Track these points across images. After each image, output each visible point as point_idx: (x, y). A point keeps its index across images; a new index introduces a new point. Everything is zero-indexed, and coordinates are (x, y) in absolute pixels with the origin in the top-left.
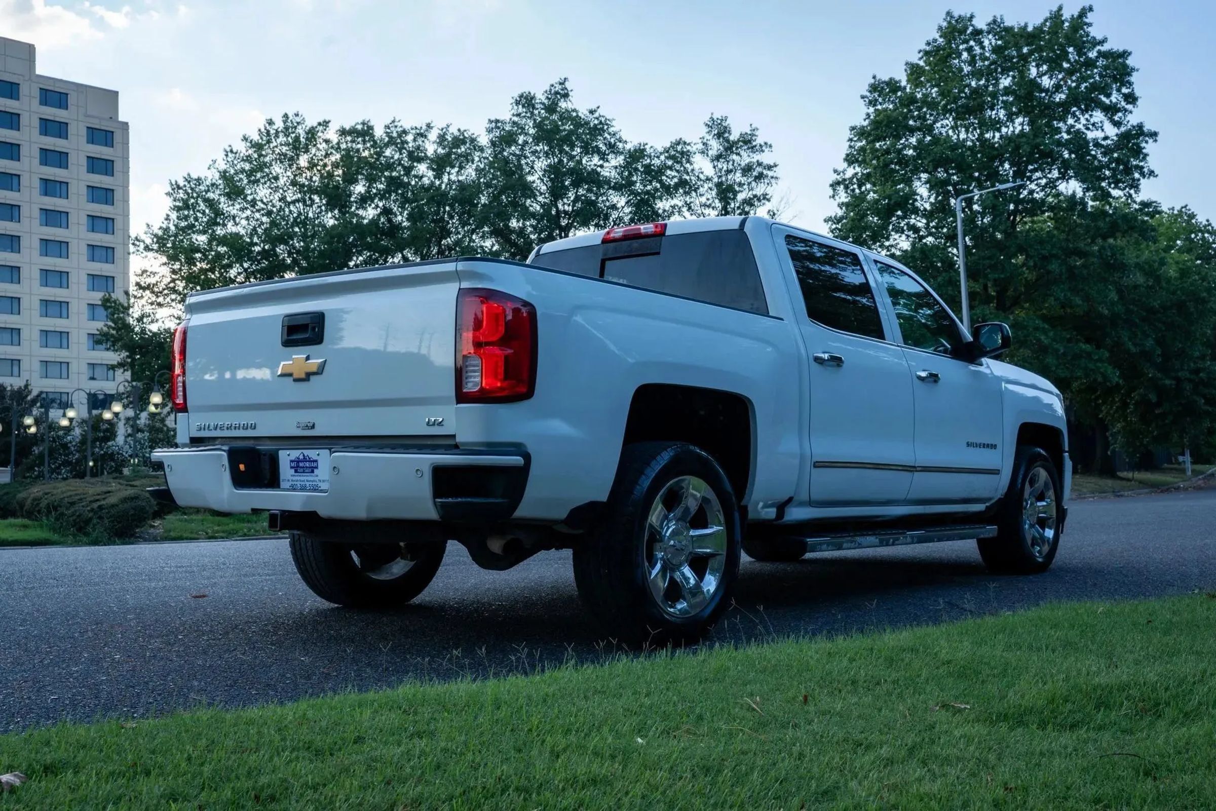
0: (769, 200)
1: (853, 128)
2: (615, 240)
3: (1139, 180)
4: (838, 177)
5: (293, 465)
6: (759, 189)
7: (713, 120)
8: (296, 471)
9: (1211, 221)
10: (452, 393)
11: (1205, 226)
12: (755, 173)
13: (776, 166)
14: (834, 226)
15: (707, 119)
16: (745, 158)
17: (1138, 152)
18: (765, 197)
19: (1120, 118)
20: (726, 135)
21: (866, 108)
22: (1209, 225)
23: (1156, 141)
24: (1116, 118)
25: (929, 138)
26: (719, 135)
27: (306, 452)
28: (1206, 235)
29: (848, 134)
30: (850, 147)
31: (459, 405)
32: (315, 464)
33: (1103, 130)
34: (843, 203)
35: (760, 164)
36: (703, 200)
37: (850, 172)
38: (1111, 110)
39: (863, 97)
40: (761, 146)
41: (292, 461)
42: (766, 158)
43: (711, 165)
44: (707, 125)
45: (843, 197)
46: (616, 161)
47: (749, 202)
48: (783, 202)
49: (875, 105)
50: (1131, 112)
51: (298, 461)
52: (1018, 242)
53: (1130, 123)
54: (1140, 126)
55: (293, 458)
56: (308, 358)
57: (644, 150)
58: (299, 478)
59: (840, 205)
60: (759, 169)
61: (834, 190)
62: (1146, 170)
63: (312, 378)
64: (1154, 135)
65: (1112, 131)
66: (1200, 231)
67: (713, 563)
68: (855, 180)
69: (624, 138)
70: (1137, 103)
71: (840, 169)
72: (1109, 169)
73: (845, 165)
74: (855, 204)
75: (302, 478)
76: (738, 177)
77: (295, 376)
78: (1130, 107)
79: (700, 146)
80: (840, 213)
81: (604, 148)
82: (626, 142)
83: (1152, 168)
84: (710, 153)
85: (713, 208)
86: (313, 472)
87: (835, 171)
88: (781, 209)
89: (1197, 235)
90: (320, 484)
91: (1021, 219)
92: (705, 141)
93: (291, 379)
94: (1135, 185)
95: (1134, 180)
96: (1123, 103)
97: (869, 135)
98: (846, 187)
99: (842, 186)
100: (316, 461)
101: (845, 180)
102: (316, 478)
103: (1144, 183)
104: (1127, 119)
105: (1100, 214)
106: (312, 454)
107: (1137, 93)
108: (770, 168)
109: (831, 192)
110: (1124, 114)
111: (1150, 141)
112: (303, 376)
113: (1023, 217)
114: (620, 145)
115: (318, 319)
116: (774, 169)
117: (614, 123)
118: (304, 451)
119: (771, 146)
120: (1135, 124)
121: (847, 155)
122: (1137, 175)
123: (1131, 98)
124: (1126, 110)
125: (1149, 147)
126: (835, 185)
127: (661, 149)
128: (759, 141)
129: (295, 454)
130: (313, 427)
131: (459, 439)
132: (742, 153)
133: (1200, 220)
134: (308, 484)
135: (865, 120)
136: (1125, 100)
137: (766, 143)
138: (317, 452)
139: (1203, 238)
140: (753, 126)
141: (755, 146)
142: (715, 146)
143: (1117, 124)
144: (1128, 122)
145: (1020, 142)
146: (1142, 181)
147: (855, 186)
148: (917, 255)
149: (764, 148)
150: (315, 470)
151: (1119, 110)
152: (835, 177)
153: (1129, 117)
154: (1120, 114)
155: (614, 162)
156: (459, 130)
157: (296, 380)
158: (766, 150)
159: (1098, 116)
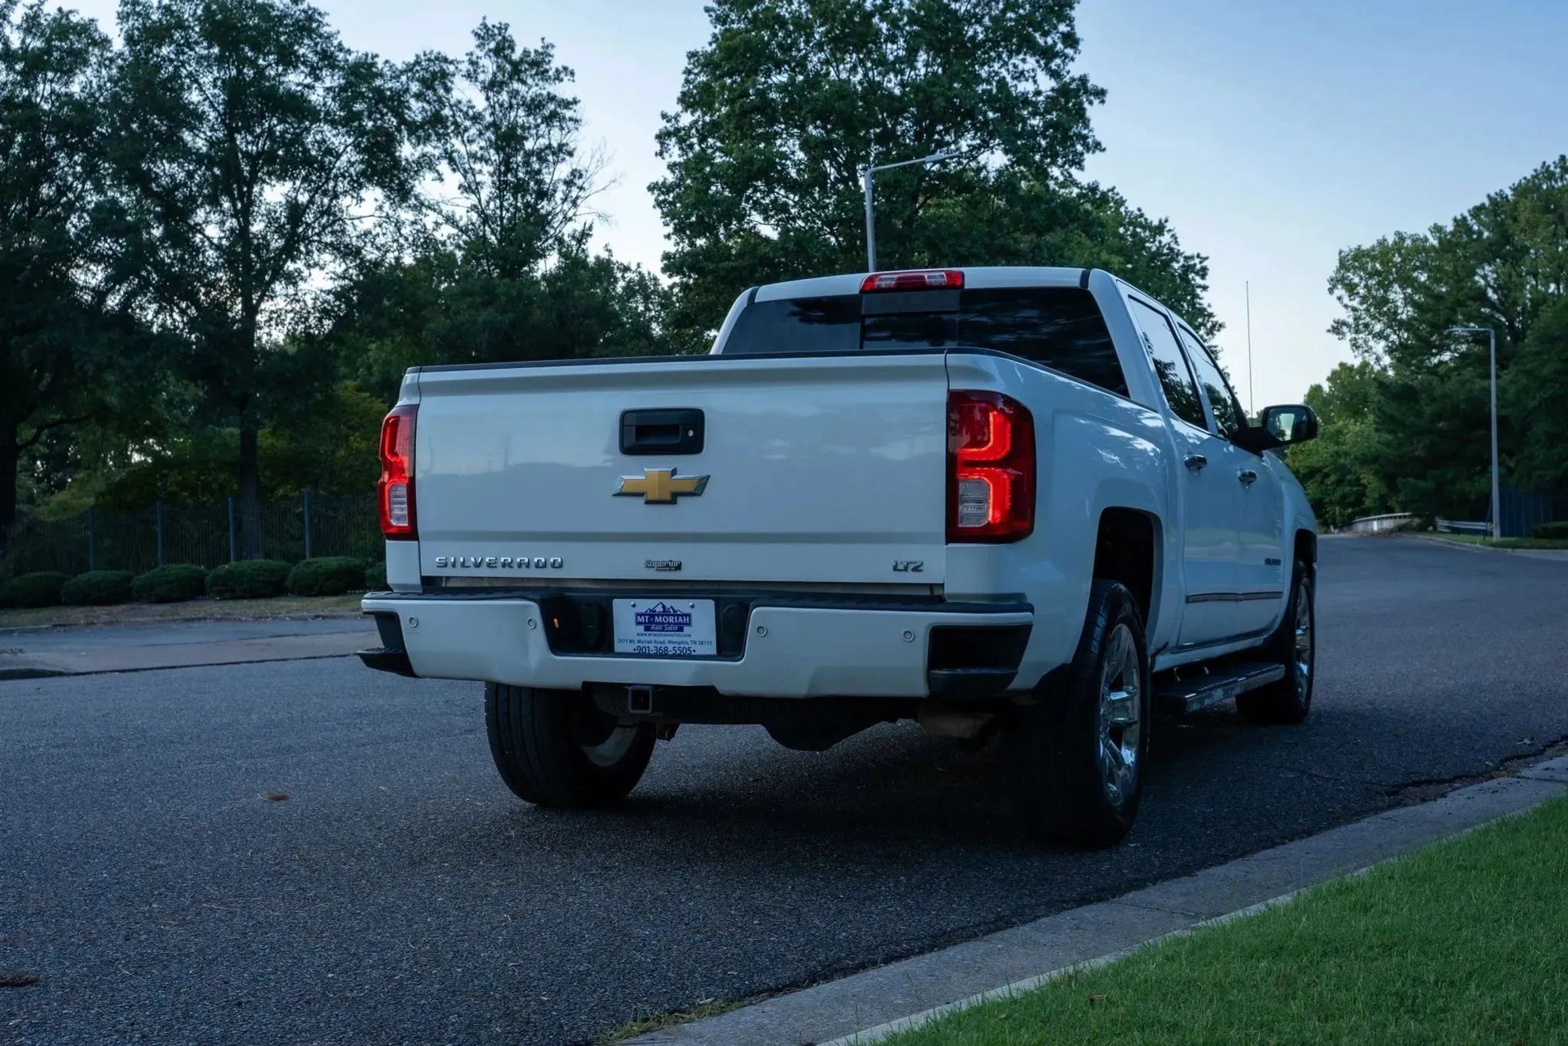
0: (571, 154)
1: (692, 55)
2: (880, 290)
3: (1082, 154)
4: (668, 125)
5: (641, 619)
6: (556, 136)
7: (485, 26)
8: (647, 629)
9: (1143, 211)
10: (941, 528)
11: (1136, 217)
12: (546, 113)
13: (575, 102)
14: (662, 198)
15: (476, 25)
16: (532, 88)
17: (1080, 115)
18: (562, 151)
19: (1059, 66)
20: (507, 52)
21: (712, 27)
22: (1142, 215)
23: (1103, 102)
24: (1053, 66)
25: (801, 78)
26: (498, 51)
27: (668, 603)
28: (1138, 230)
29: (684, 63)
30: (687, 81)
31: (950, 545)
32: (686, 620)
33: (1035, 82)
34: (675, 164)
35: (552, 98)
36: (474, 148)
37: (686, 119)
38: (1047, 54)
39: (707, 10)
40: (557, 70)
41: (638, 615)
42: (563, 90)
43: (483, 96)
44: (477, 34)
45: (675, 154)
46: (331, 80)
47: (540, 155)
48: (595, 160)
49: (724, 23)
50: (1072, 59)
51: (652, 614)
52: (927, 234)
53: (1071, 75)
54: (1083, 80)
55: (643, 611)
56: (674, 472)
57: (373, 64)
58: (652, 638)
59: (672, 167)
60: (552, 107)
61: (662, 144)
62: (1090, 140)
63: (680, 499)
64: (1100, 94)
65: (1047, 84)
66: (1130, 223)
67: (1127, 735)
68: (693, 131)
69: (346, 46)
70: (1080, 47)
71: (672, 113)
72: (1045, 138)
73: (679, 108)
74: (695, 167)
75: (661, 639)
76: (521, 115)
77: (650, 497)
78: (1070, 51)
79: (465, 67)
80: (671, 178)
81: (315, 59)
82: (349, 52)
83: (1098, 138)
84: (481, 77)
85: (486, 162)
86: (681, 629)
87: (664, 116)
88: (591, 169)
89: (1127, 230)
90: (693, 647)
91: (925, 201)
92: (474, 58)
93: (641, 501)
94: (1078, 163)
95: (1075, 153)
96: (1060, 46)
97: (717, 66)
98: (681, 141)
99: (674, 139)
100: (689, 615)
101: (678, 130)
102: (685, 639)
103: (1088, 158)
104: (1067, 68)
105: (1034, 199)
106: (681, 605)
107: (1079, 33)
108: (567, 104)
109: (657, 147)
110: (1063, 62)
111: (1096, 102)
112: (668, 497)
113: (927, 198)
114: (341, 56)
115: (695, 418)
116: (575, 107)
117: (326, 20)
118: (665, 601)
119: (572, 73)
120: (1077, 76)
121: (684, 94)
122: (1079, 148)
123: (1071, 40)
124: (1066, 56)
125: (1093, 111)
126: (662, 137)
127: (400, 66)
128: (555, 64)
129: (645, 605)
130: (679, 567)
131: (948, 590)
132: (530, 81)
133: (1130, 209)
134: (670, 647)
135: (710, 44)
136: (1063, 43)
137: (565, 69)
138: (691, 602)
139: (1135, 234)
140: (547, 41)
141: (547, 71)
142: (489, 66)
143: (1055, 74)
144: (1068, 72)
145: (933, 93)
146: (1086, 156)
147: (695, 140)
148: (791, 246)
149: (562, 75)
150: (686, 628)
151: (1056, 55)
152: (662, 124)
153: (1071, 66)
154: (1058, 61)
155: (328, 83)
156: (60, 10)
157: (648, 502)
158: (566, 79)
159: (1031, 63)
